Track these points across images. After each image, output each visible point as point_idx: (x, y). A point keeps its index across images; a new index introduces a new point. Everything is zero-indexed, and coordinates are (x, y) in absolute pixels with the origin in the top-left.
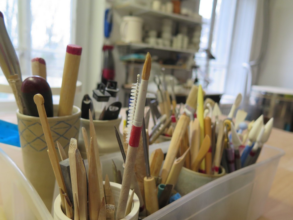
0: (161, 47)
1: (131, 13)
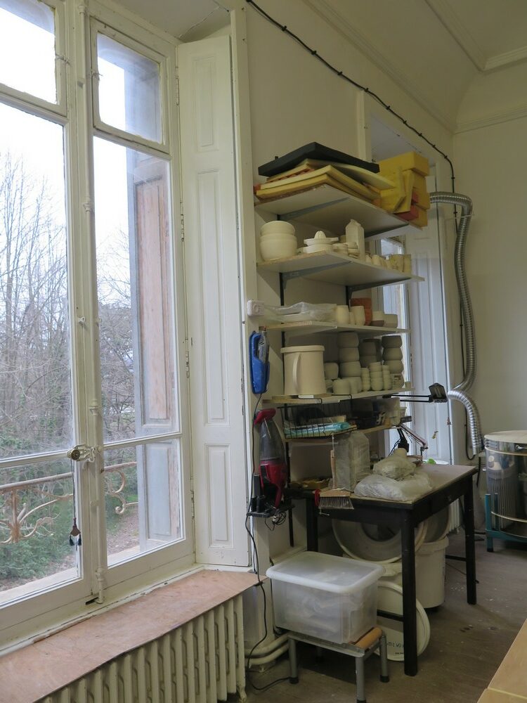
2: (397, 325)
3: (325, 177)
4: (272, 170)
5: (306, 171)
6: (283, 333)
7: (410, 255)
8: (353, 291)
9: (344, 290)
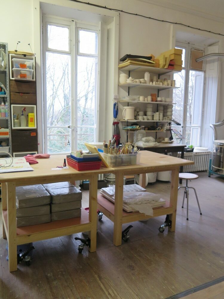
0: (146, 120)
1: (128, 104)
2: (172, 101)
3: (129, 63)
4: (123, 60)
5: (128, 61)
6: (128, 103)
7: (175, 80)
8: (160, 90)
9: (157, 90)
